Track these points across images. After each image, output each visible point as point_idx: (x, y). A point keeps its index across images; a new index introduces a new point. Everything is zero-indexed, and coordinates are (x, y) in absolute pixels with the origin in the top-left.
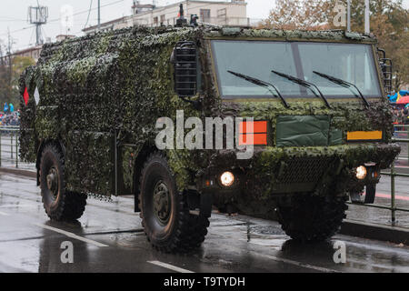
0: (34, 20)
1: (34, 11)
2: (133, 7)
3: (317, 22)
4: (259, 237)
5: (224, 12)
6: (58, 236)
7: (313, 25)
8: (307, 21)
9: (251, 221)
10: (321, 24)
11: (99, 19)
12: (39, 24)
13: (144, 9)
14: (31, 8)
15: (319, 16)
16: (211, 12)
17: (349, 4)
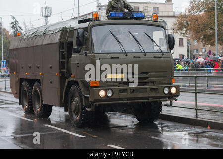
0: (44, 14)
1: (44, 10)
2: (97, 7)
3: (198, 12)
4: (168, 131)
5: (147, 8)
6: (58, 132)
7: (196, 14)
8: (192, 12)
9: (163, 122)
10: (200, 14)
11: (79, 14)
12: (47, 17)
13: (103, 8)
14: (42, 8)
15: (199, 9)
16: (140, 8)
17: (216, 2)
